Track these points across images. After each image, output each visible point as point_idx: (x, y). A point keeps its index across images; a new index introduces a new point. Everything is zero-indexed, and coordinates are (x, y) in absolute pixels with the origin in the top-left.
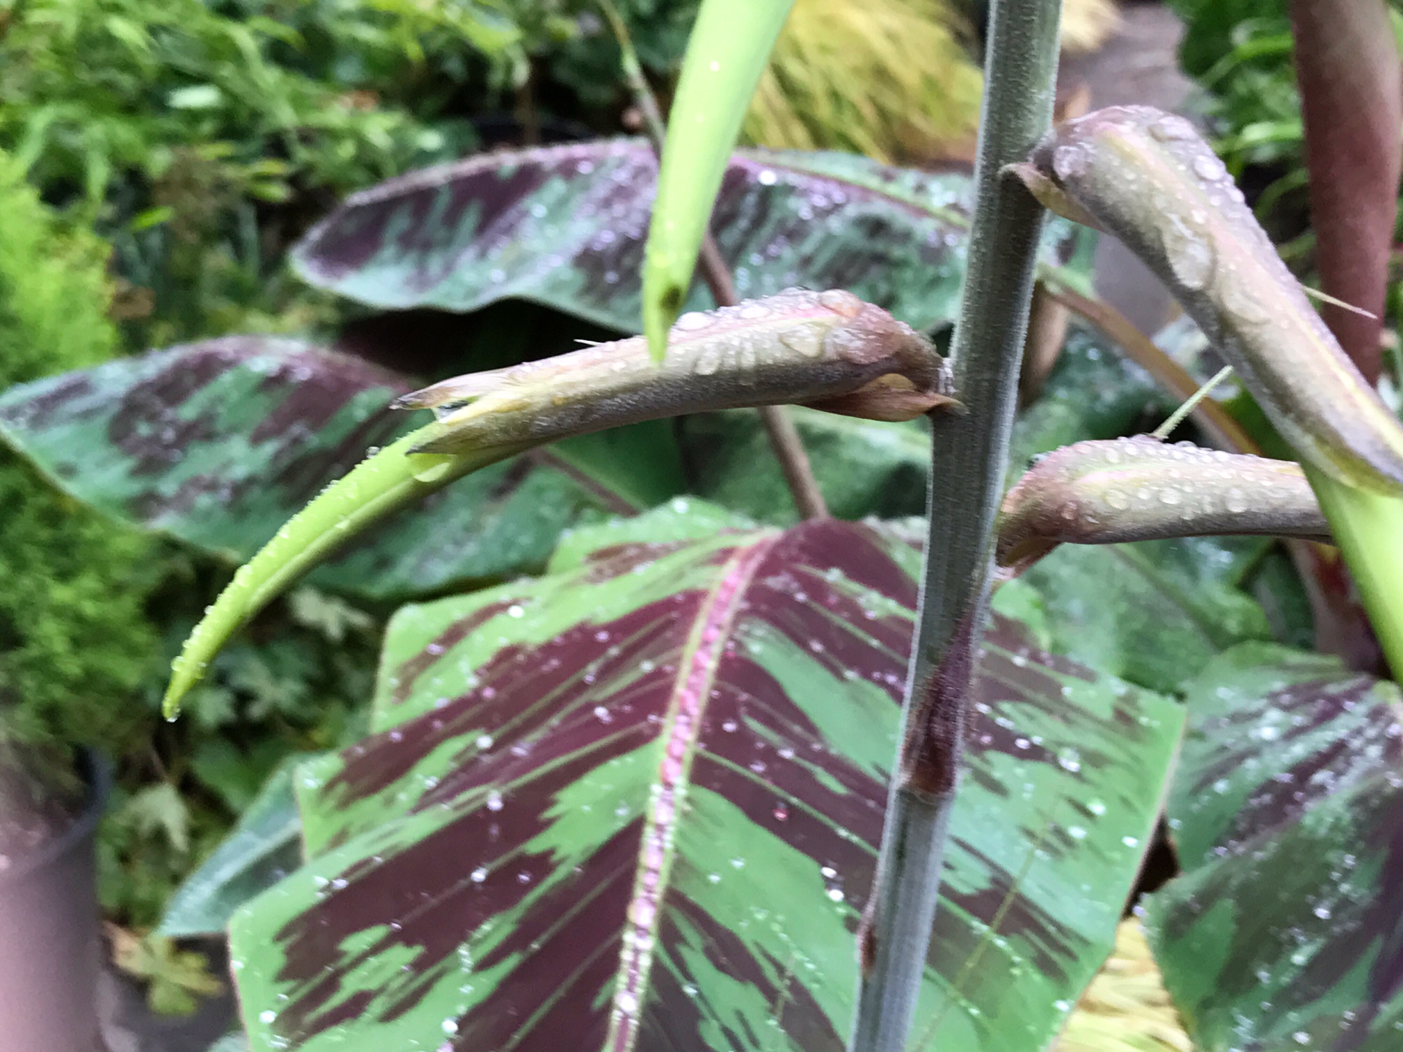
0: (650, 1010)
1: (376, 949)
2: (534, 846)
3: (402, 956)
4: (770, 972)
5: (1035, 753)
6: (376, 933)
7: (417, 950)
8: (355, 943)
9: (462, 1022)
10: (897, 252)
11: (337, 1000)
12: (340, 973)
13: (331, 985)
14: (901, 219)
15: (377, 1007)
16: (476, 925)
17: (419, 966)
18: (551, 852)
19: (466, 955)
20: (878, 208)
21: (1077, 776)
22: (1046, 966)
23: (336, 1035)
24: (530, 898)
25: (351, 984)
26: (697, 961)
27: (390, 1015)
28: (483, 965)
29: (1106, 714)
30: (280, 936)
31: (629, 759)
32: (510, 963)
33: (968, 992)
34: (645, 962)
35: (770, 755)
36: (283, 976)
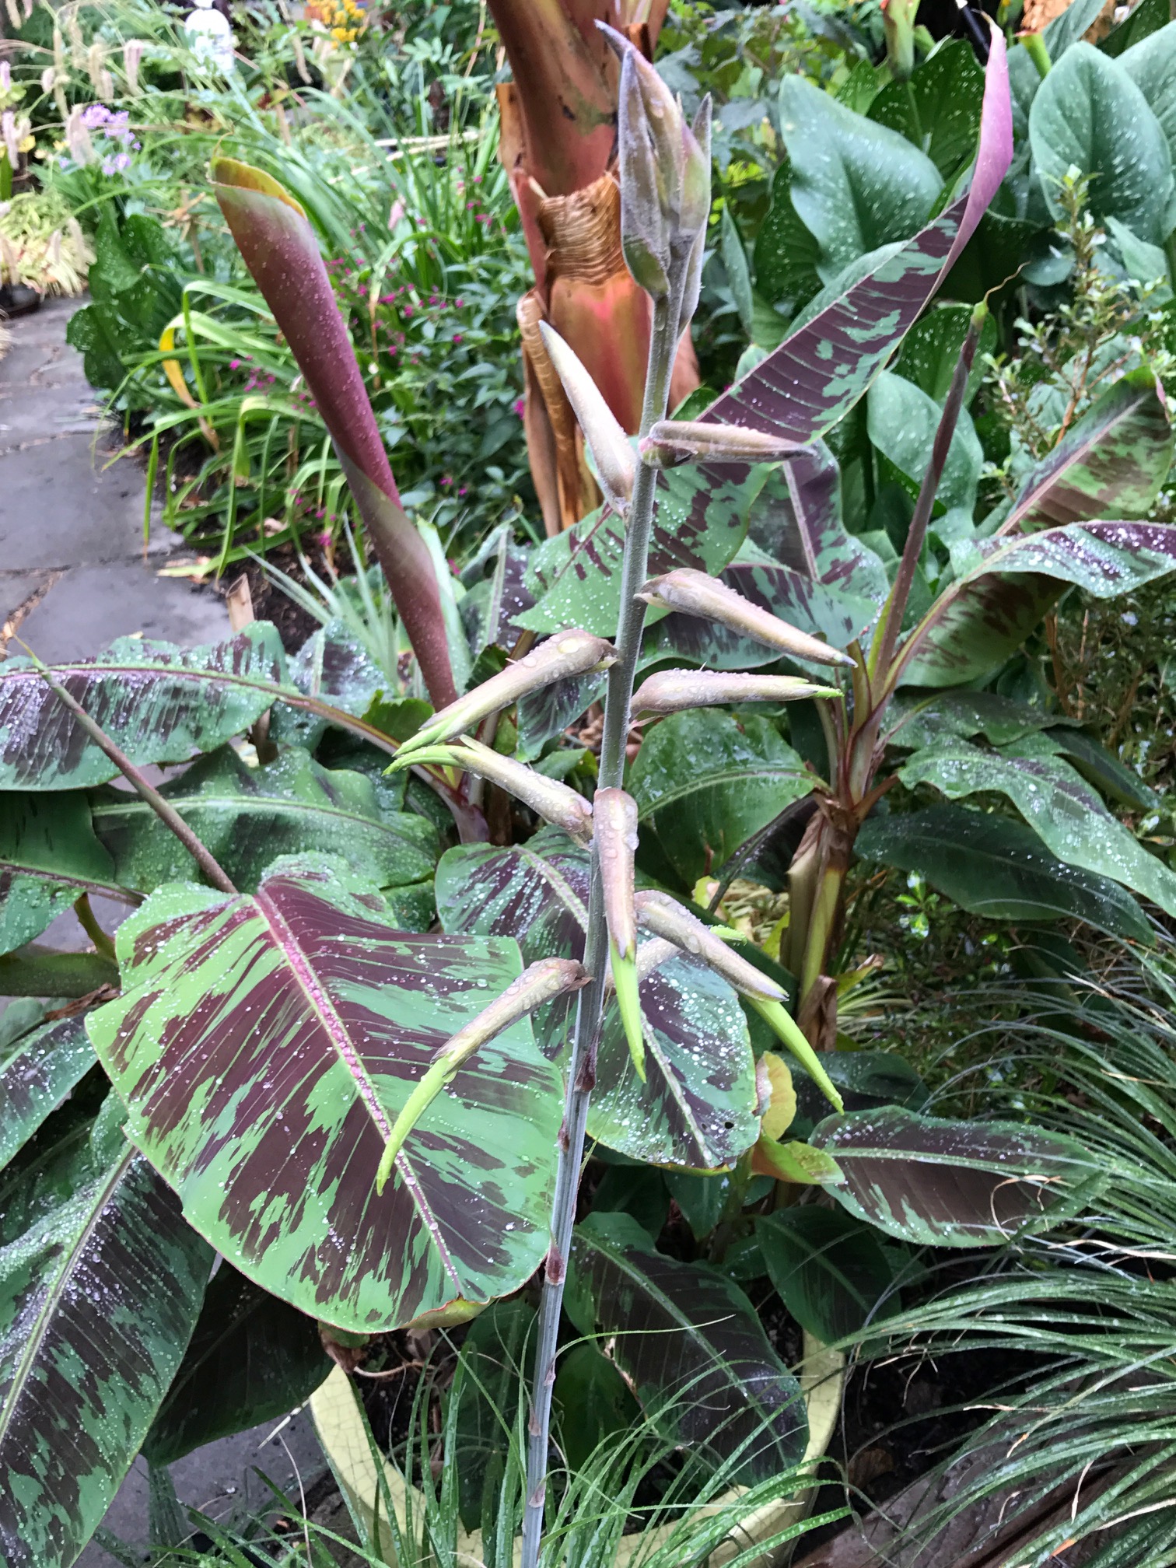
0: (421, 1179)
1: (267, 1202)
2: (311, 1129)
3: (280, 1202)
4: (449, 1141)
5: (467, 986)
6: (263, 1196)
7: (286, 1195)
8: (257, 1204)
9: (330, 1217)
10: (193, 703)
11: (263, 1232)
12: (257, 1221)
13: (257, 1227)
14: (189, 685)
15: (284, 1227)
16: (307, 1173)
17: (291, 1201)
18: (320, 1128)
19: (312, 1189)
20: (173, 681)
21: (487, 988)
22: (547, 1088)
23: (273, 1247)
24: (325, 1153)
25: (265, 1223)
26: (423, 1151)
27: (293, 1228)
28: (322, 1189)
29: (487, 956)
30: (221, 1217)
31: (330, 1072)
32: (335, 1183)
33: (524, 1112)
34: (406, 1161)
35: (390, 1046)
36: (233, 1232)
